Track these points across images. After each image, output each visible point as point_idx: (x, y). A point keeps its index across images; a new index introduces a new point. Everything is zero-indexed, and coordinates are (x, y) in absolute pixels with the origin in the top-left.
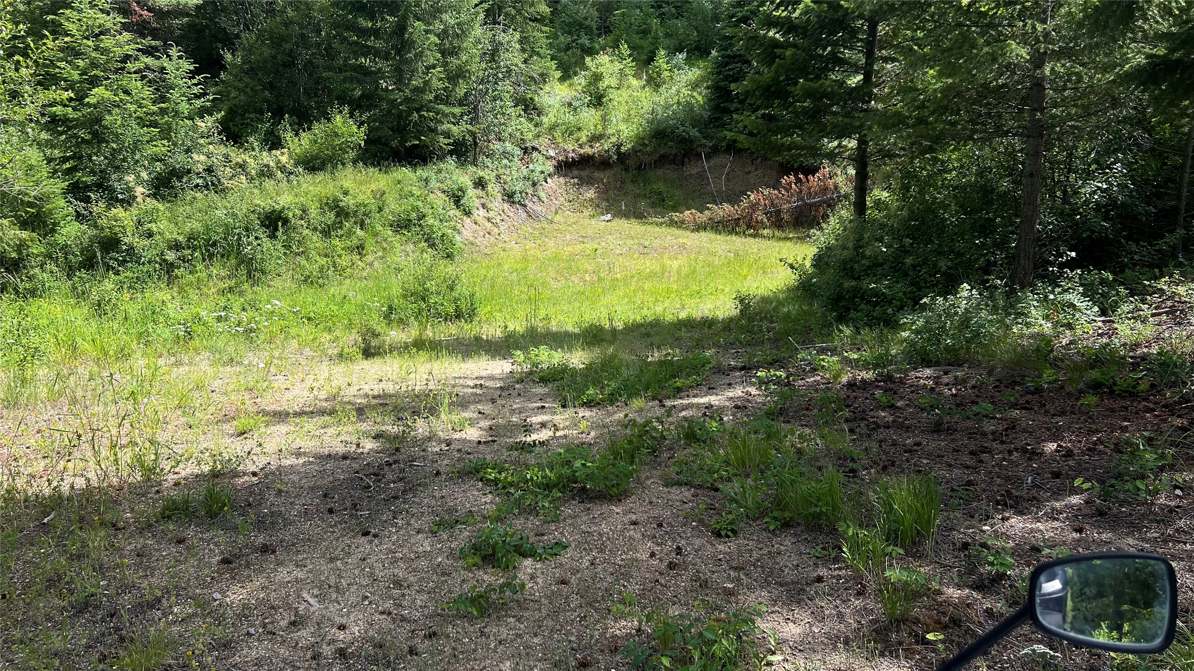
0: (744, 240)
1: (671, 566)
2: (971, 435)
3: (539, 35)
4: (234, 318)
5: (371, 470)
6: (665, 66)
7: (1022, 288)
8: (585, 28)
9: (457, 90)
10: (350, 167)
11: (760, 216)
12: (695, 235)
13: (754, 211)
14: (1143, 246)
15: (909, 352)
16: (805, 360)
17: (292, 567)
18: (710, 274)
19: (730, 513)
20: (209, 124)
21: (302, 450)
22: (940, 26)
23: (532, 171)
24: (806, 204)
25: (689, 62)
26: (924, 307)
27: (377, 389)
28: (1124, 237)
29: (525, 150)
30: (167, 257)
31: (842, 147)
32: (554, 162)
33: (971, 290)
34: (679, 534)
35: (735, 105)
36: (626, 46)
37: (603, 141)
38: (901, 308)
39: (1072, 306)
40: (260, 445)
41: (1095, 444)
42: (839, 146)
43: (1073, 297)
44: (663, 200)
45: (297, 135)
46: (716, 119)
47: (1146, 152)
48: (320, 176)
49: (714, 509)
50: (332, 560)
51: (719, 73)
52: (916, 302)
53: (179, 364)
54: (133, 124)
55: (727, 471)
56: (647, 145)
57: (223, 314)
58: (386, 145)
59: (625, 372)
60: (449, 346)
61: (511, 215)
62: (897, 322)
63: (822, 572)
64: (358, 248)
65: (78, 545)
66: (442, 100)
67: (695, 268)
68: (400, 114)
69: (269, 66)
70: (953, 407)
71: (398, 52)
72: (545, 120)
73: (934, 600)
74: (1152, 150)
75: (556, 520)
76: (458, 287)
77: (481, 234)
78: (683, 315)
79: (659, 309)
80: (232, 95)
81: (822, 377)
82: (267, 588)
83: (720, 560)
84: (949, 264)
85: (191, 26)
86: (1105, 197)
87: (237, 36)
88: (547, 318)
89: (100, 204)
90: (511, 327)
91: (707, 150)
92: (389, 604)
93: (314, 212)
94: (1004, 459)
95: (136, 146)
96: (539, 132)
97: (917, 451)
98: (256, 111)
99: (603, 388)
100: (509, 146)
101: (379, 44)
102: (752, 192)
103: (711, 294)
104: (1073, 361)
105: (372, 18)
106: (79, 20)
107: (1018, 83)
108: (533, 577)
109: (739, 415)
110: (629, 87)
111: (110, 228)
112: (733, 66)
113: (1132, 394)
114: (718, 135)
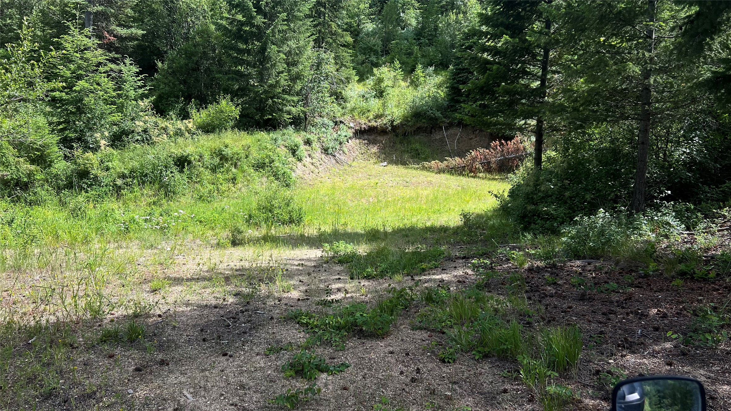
0: (467, 179)
1: (413, 380)
2: (603, 302)
3: (346, 54)
4: (155, 220)
5: (231, 315)
6: (422, 74)
7: (637, 212)
8: (374, 51)
9: (296, 86)
10: (229, 132)
11: (478, 165)
12: (438, 176)
13: (474, 162)
14: (713, 188)
15: (567, 250)
16: (503, 254)
17: (178, 374)
18: (446, 199)
19: (451, 348)
20: (146, 103)
21: (190, 302)
22: (586, 53)
23: (340, 135)
24: (506, 158)
25: (436, 72)
26: (576, 223)
27: (239, 265)
28: (701, 182)
29: (336, 123)
30: (117, 183)
31: (527, 124)
32: (353, 131)
33: (605, 213)
34: (419, 360)
35: (463, 98)
36: (398, 62)
37: (383, 118)
38: (562, 223)
39: (668, 224)
40: (164, 298)
41: (681, 310)
42: (525, 124)
43: (669, 219)
44: (419, 154)
45: (198, 111)
46: (452, 106)
47: (714, 131)
48: (211, 136)
49: (442, 345)
50: (203, 371)
51: (454, 79)
52: (572, 220)
53: (120, 247)
54: (101, 103)
55: (451, 321)
56: (409, 121)
57: (148, 217)
58: (252, 118)
59: (391, 258)
60: (284, 240)
61: (326, 161)
62: (559, 231)
63: (508, 386)
64: (232, 179)
65: (49, 357)
66: (286, 92)
67: (437, 195)
68: (261, 101)
69: (183, 70)
70: (593, 285)
71: (261, 63)
72: (348, 105)
73: (577, 406)
74: (718, 130)
75: (343, 349)
76: (292, 204)
77: (308, 172)
78: (429, 224)
79: (414, 220)
80: (161, 87)
81: (513, 265)
82: (162, 387)
83: (443, 377)
84: (592, 196)
85: (138, 46)
86: (689, 158)
87: (166, 52)
88: (345, 224)
89: (79, 150)
90: (323, 229)
91: (446, 125)
92: (236, 400)
93: (207, 157)
94: (624, 318)
95: (102, 116)
96: (345, 112)
97: (569, 312)
98: (175, 97)
99: (377, 268)
100: (326, 120)
101: (250, 58)
102: (473, 151)
103: (447, 211)
104: (668, 259)
105: (246, 43)
106: (72, 41)
107: (634, 88)
108: (326, 385)
109: (460, 287)
110: (399, 86)
111: (84, 165)
112: (463, 75)
113: (705, 279)
114: (453, 116)
